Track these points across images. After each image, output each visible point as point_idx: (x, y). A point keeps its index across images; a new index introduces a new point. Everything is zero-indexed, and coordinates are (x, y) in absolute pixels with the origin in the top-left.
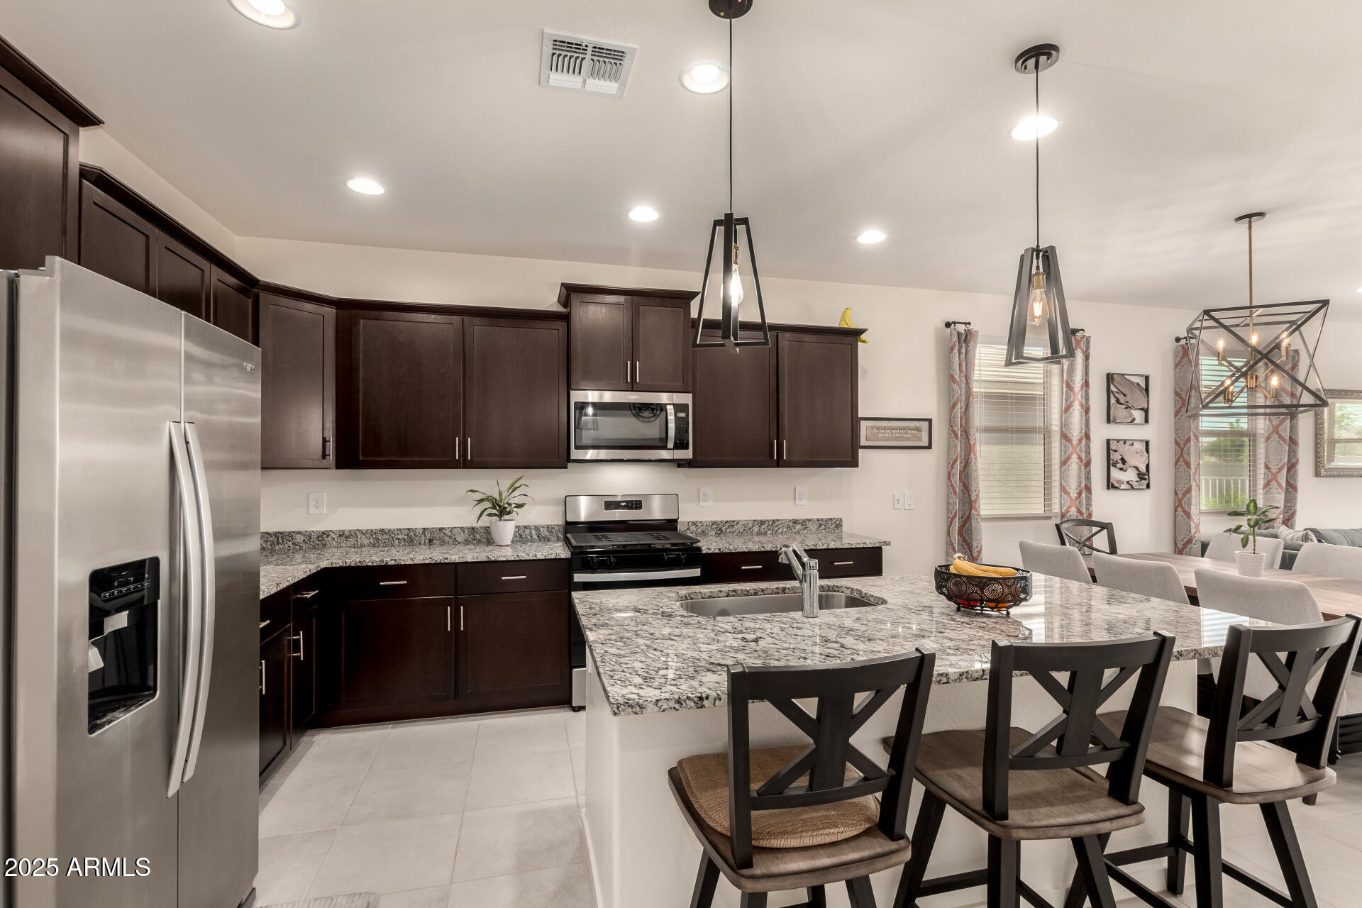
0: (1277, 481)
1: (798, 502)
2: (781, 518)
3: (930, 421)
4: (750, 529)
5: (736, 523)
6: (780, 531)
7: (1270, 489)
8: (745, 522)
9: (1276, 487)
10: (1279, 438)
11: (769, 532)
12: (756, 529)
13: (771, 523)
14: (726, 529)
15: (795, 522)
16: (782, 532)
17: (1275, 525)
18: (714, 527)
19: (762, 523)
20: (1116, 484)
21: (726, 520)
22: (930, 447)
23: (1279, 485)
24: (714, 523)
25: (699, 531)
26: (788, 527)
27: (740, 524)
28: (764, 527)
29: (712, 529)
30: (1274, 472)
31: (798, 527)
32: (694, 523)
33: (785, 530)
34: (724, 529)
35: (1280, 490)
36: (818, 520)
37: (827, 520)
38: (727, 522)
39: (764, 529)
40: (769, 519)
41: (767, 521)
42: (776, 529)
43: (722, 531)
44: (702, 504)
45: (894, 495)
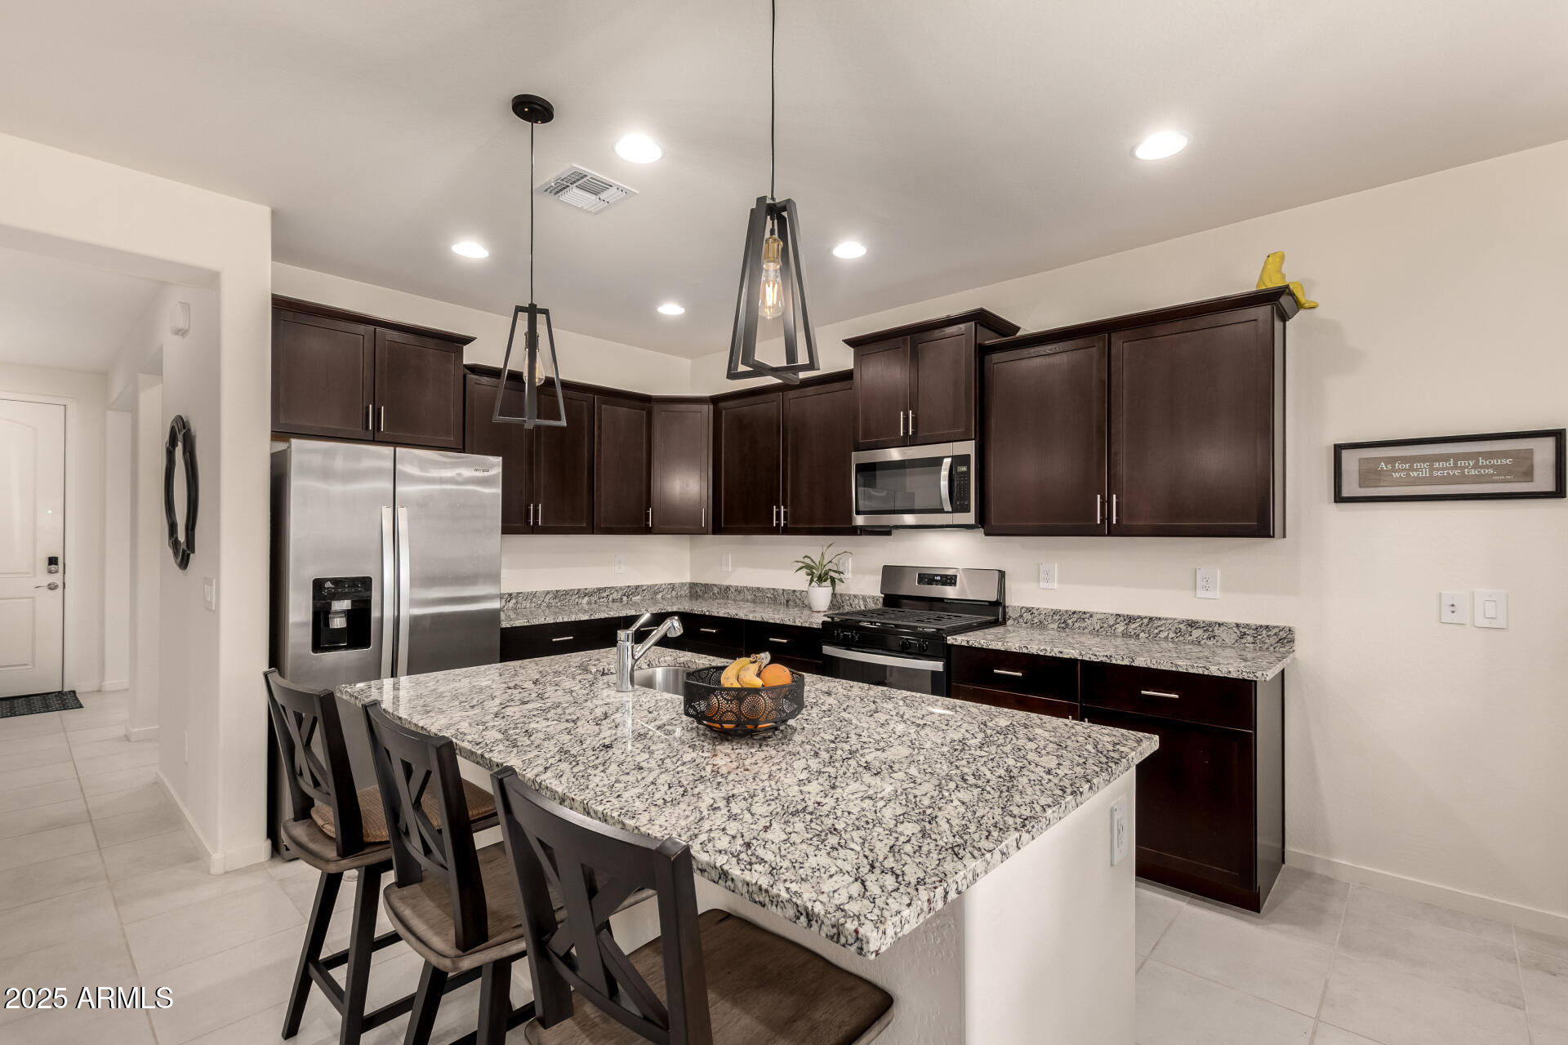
1: (1200, 593)
2: (1165, 616)
3: (1561, 436)
4: (1110, 627)
5: (1088, 615)
6: (1162, 635)
8: (1102, 616)
11: (1142, 635)
12: (1120, 628)
13: (1146, 621)
14: (1073, 623)
15: (1192, 624)
16: (1166, 638)
18: (1057, 618)
19: (1130, 619)
21: (1074, 609)
22: (1557, 492)
24: (1056, 612)
25: (1036, 620)
26: (1178, 632)
27: (1094, 619)
28: (1133, 626)
29: (1054, 621)
31: (1196, 633)
32: (1029, 610)
33: (1172, 635)
34: (1070, 622)
36: (1238, 626)
37: (1257, 629)
38: (1074, 613)
39: (1134, 629)
40: (1143, 614)
41: (1139, 617)
42: (1156, 631)
43: (1067, 625)
44: (1043, 585)
45: (1440, 594)
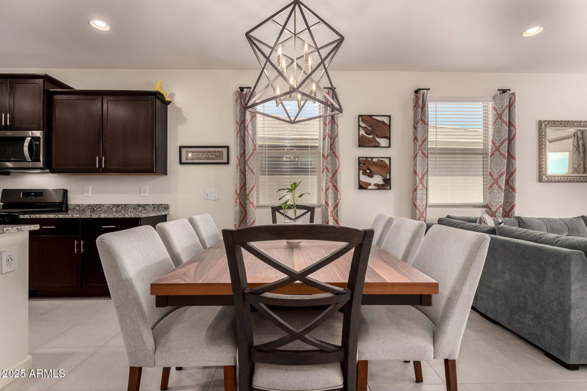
0: (497, 184)
1: (142, 195)
2: (130, 204)
3: (227, 147)
4: (111, 209)
5: (102, 205)
6: (129, 210)
7: (493, 190)
8: (107, 205)
9: (497, 188)
10: (500, 154)
11: (122, 211)
12: (114, 209)
13: (123, 206)
14: (97, 209)
15: (139, 206)
16: (131, 211)
17: (496, 214)
18: (90, 207)
19: (118, 206)
20: (364, 186)
22: (228, 163)
23: (500, 187)
24: (89, 205)
25: (81, 209)
26: (134, 209)
27: (105, 207)
28: (119, 208)
29: (89, 209)
30: (496, 178)
31: (140, 209)
32: (78, 205)
33: (132, 210)
34: (95, 208)
35: (500, 191)
36: (153, 205)
37: (159, 205)
38: (97, 205)
39: (119, 209)
40: (122, 204)
41: (121, 205)
42: (127, 209)
43: (94, 210)
44: (85, 195)
45: (204, 191)
